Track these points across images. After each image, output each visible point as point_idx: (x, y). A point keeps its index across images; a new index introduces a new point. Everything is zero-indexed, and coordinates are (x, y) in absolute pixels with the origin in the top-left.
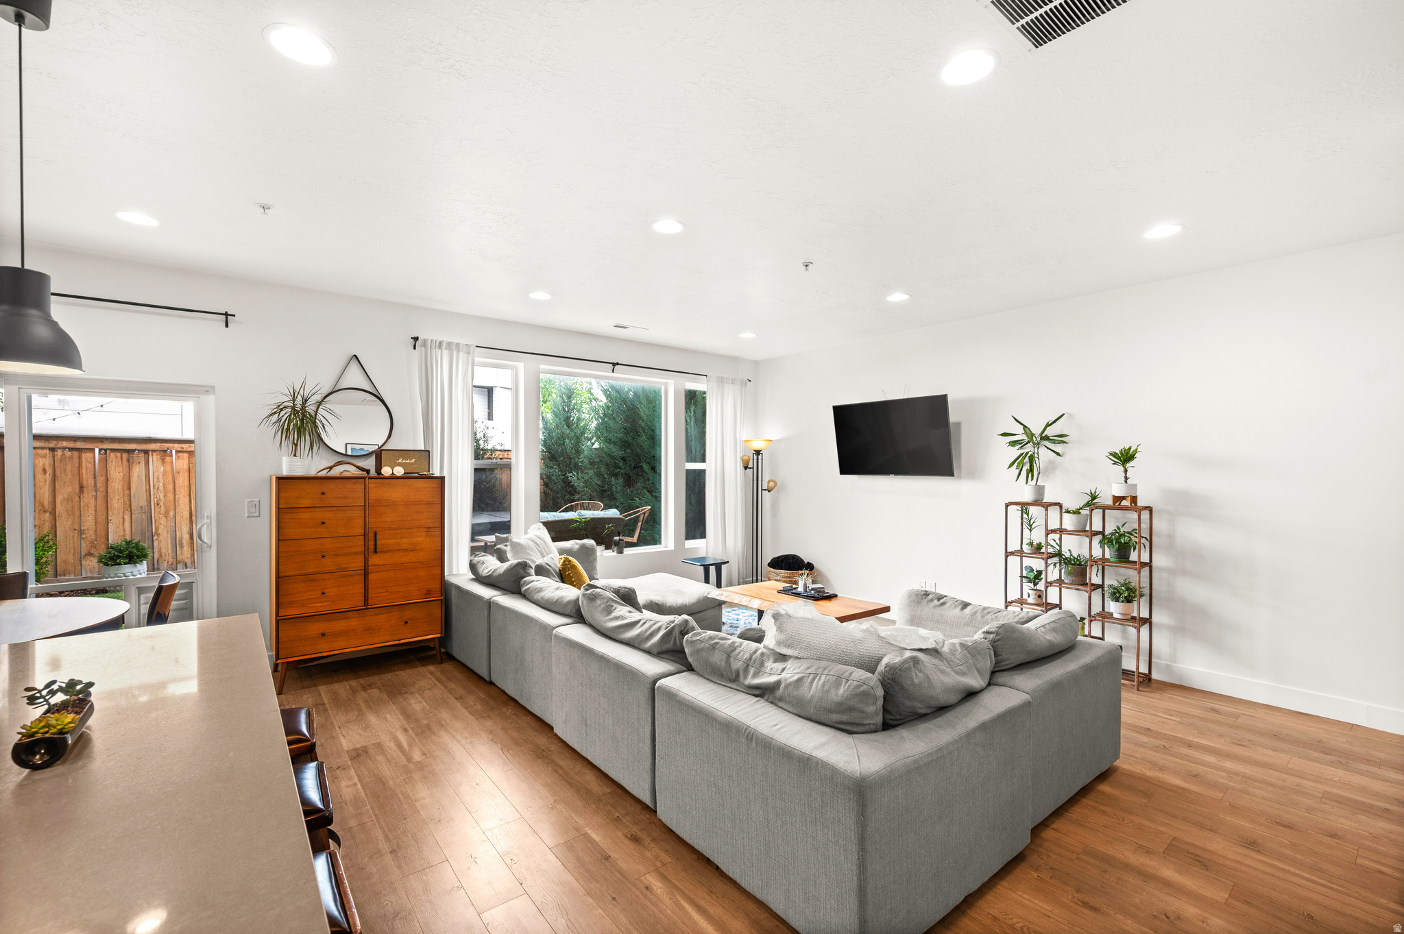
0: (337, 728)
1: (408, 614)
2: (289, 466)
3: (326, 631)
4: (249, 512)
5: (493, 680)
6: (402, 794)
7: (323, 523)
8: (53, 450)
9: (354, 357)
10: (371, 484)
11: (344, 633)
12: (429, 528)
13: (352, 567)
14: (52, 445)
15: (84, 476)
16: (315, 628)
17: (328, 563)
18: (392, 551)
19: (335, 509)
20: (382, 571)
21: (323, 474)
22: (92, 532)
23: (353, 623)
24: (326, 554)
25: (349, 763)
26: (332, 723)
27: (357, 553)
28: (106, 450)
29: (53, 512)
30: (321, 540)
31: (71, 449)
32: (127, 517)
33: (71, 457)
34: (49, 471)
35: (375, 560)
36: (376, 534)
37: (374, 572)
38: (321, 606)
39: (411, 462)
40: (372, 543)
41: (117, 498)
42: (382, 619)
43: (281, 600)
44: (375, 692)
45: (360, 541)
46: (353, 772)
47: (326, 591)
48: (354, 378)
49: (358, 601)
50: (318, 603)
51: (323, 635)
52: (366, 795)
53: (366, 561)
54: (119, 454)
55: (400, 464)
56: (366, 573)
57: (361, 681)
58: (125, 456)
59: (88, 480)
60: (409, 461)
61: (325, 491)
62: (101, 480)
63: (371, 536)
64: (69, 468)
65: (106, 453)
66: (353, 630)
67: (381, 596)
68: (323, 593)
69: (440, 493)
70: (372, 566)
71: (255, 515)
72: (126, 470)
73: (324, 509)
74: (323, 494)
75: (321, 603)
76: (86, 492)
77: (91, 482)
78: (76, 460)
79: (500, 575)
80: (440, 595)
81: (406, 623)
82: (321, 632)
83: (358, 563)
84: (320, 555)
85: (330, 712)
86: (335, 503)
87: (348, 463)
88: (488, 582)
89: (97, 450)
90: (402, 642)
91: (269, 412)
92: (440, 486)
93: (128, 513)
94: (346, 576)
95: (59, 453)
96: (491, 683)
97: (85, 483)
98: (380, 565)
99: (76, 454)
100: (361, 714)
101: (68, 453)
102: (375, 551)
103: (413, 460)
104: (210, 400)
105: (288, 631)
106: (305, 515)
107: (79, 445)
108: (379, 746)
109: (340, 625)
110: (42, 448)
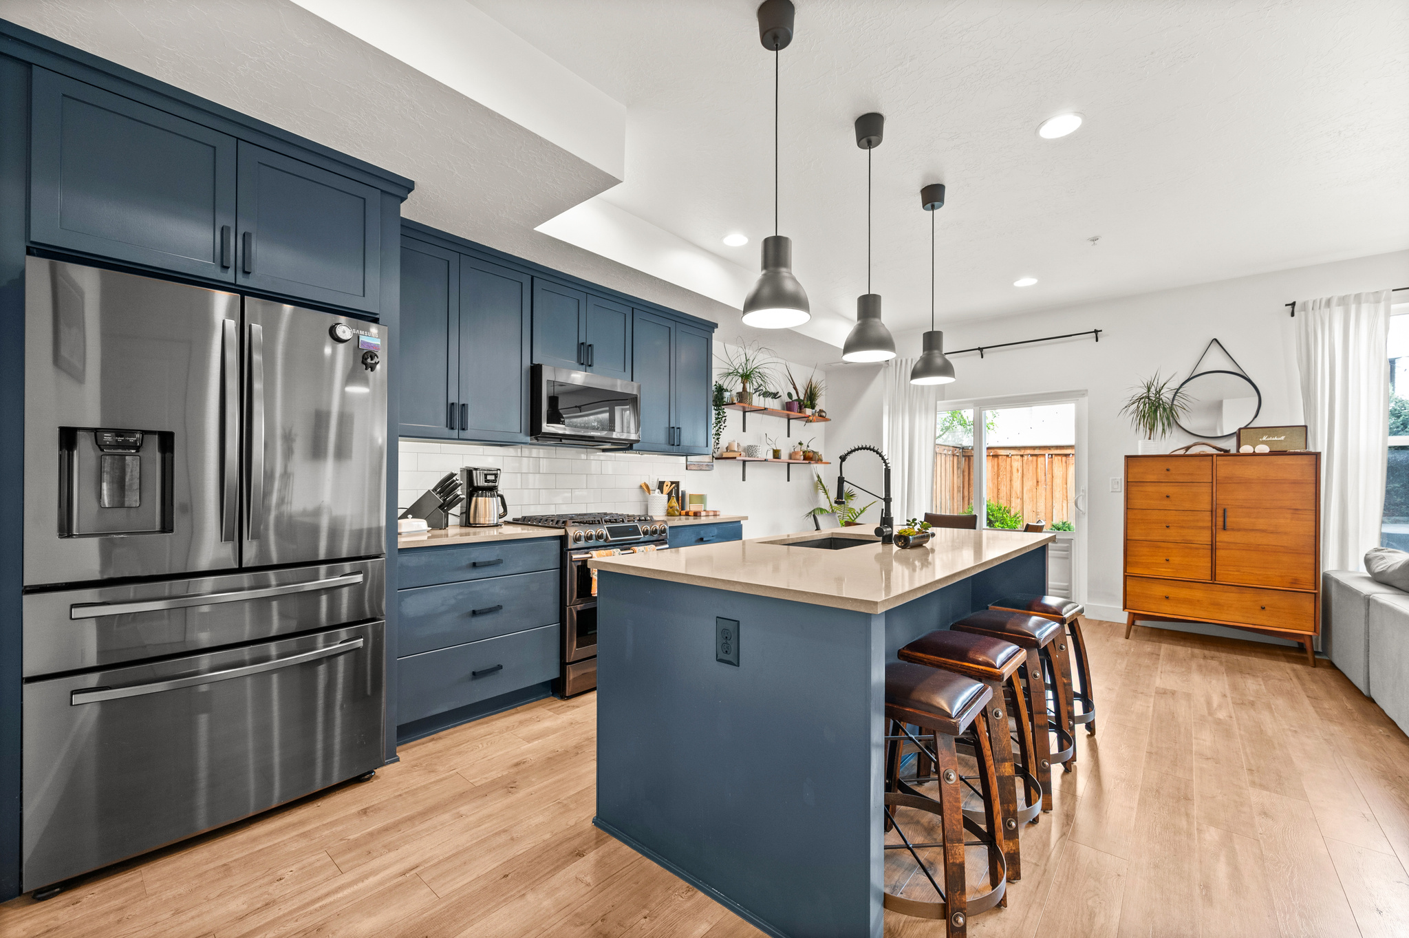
0: (1159, 672)
1: (1266, 599)
2: (1143, 446)
3: (1170, 596)
4: (1113, 488)
5: (1374, 695)
6: (1185, 729)
7: (1168, 497)
8: (1022, 456)
9: (1214, 342)
10: (1221, 462)
11: (1189, 602)
12: (1297, 510)
13: (1197, 541)
14: (1022, 452)
15: (1039, 474)
16: (1159, 590)
17: (1173, 534)
18: (1245, 530)
19: (1180, 484)
20: (1231, 549)
21: (1182, 452)
22: (1043, 514)
23: (1198, 594)
24: (1170, 525)
25: (1153, 694)
26: (1157, 668)
27: (1204, 528)
28: (1052, 455)
29: (1022, 499)
30: (1166, 512)
31: (1032, 455)
32: (1065, 505)
33: (1032, 461)
34: (1020, 471)
35: (1222, 537)
36: (1224, 510)
37: (1223, 549)
38: (1165, 572)
39: (1279, 439)
40: (1220, 520)
41: (1058, 490)
42: (1230, 597)
43: (1129, 559)
44: (1214, 663)
45: (1207, 516)
46: (1152, 700)
47: (1170, 559)
48: (1215, 360)
49: (1205, 575)
50: (1162, 568)
51: (1167, 598)
52: (1153, 716)
53: (1213, 536)
54: (1060, 458)
55: (1264, 443)
56: (1213, 548)
57: (1207, 652)
58: (1064, 458)
59: (1041, 477)
60: (1276, 439)
61: (1170, 468)
62: (1049, 476)
63: (1220, 512)
64: (1031, 467)
65: (1052, 457)
66: (1198, 601)
67: (1230, 575)
68: (1167, 560)
69: (1314, 471)
70: (1220, 542)
71: (1117, 490)
72: (1064, 468)
73: (1169, 484)
74: (1168, 470)
75: (1165, 568)
76: (1040, 485)
77: (1043, 478)
78: (1035, 463)
79: (1395, 571)
80: (1313, 588)
81: (1263, 608)
82: (1164, 595)
83: (1205, 537)
84: (1165, 525)
85: (1161, 661)
86: (1181, 479)
87: (1204, 444)
88: (1380, 579)
89: (1047, 455)
90: (1256, 627)
91: (1126, 403)
92: (1314, 463)
93: (1065, 502)
94: (1191, 548)
95: (1025, 457)
96: (1372, 701)
97: (1039, 480)
98: (1230, 543)
99: (1035, 458)
100: (1189, 669)
101: (1030, 458)
102: (1224, 528)
103: (1282, 438)
104: (1085, 401)
105: (1134, 586)
106: (1150, 489)
107: (1037, 452)
108: (1188, 696)
109: (1184, 593)
110: (1017, 455)
